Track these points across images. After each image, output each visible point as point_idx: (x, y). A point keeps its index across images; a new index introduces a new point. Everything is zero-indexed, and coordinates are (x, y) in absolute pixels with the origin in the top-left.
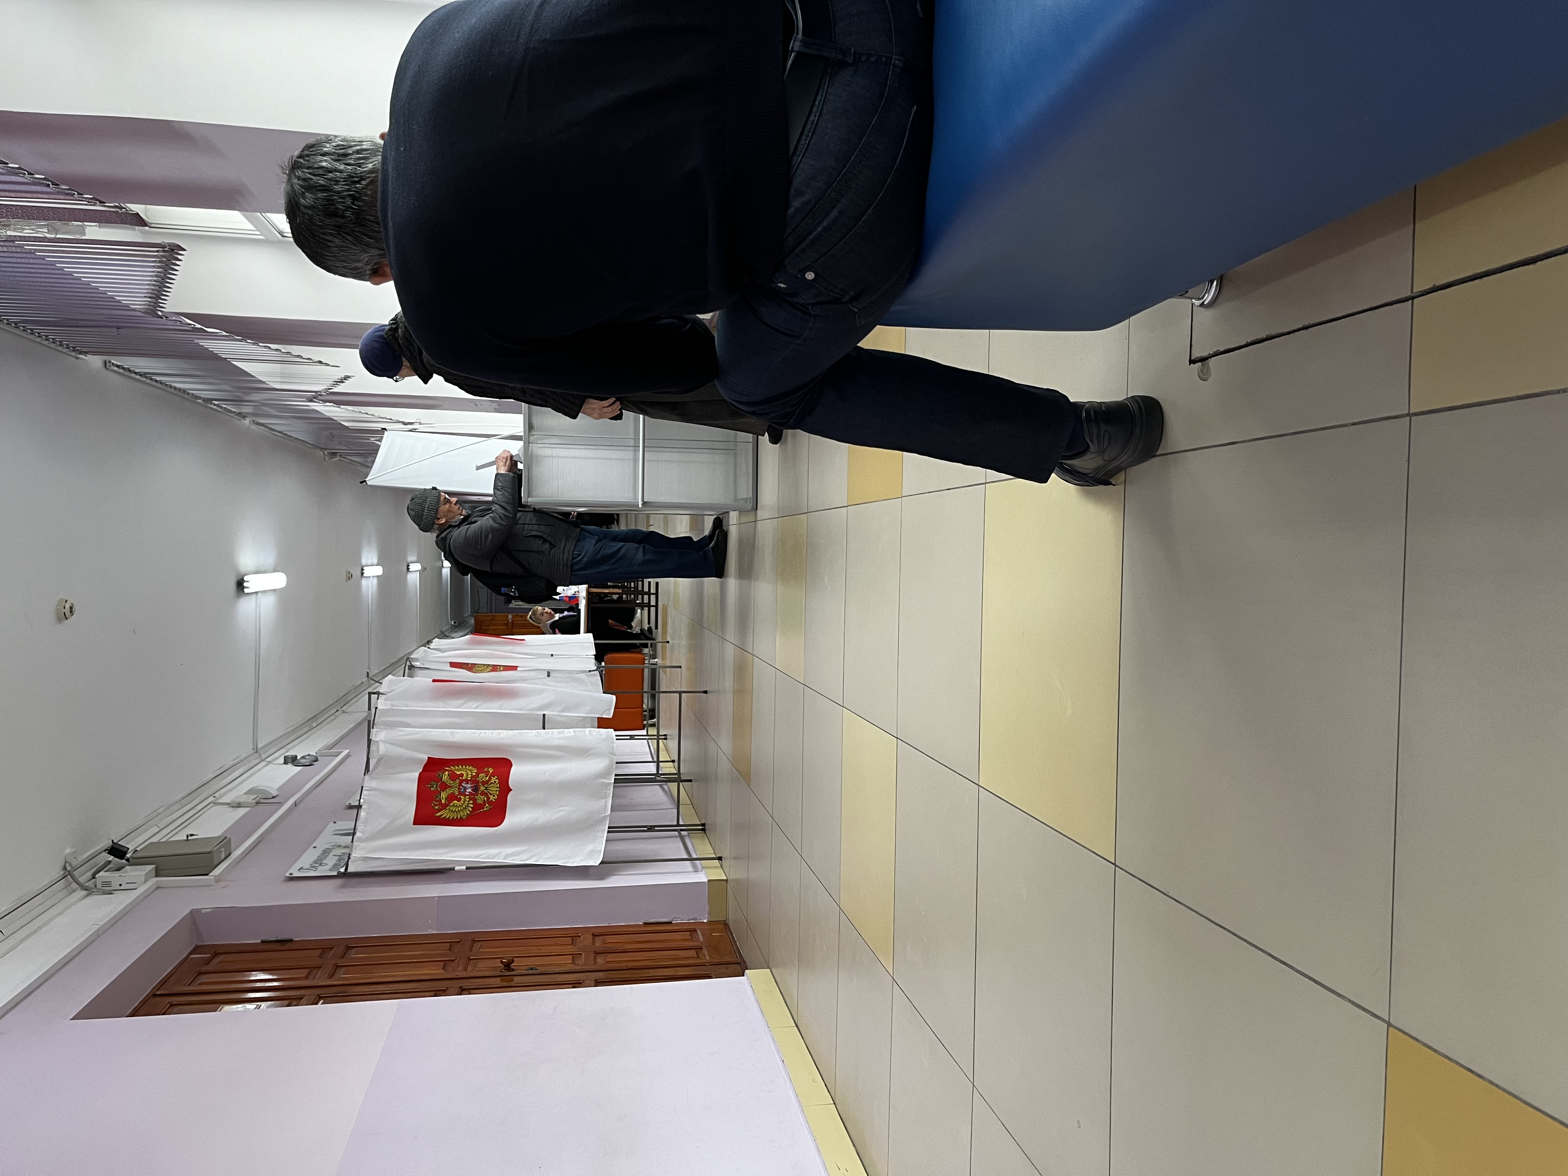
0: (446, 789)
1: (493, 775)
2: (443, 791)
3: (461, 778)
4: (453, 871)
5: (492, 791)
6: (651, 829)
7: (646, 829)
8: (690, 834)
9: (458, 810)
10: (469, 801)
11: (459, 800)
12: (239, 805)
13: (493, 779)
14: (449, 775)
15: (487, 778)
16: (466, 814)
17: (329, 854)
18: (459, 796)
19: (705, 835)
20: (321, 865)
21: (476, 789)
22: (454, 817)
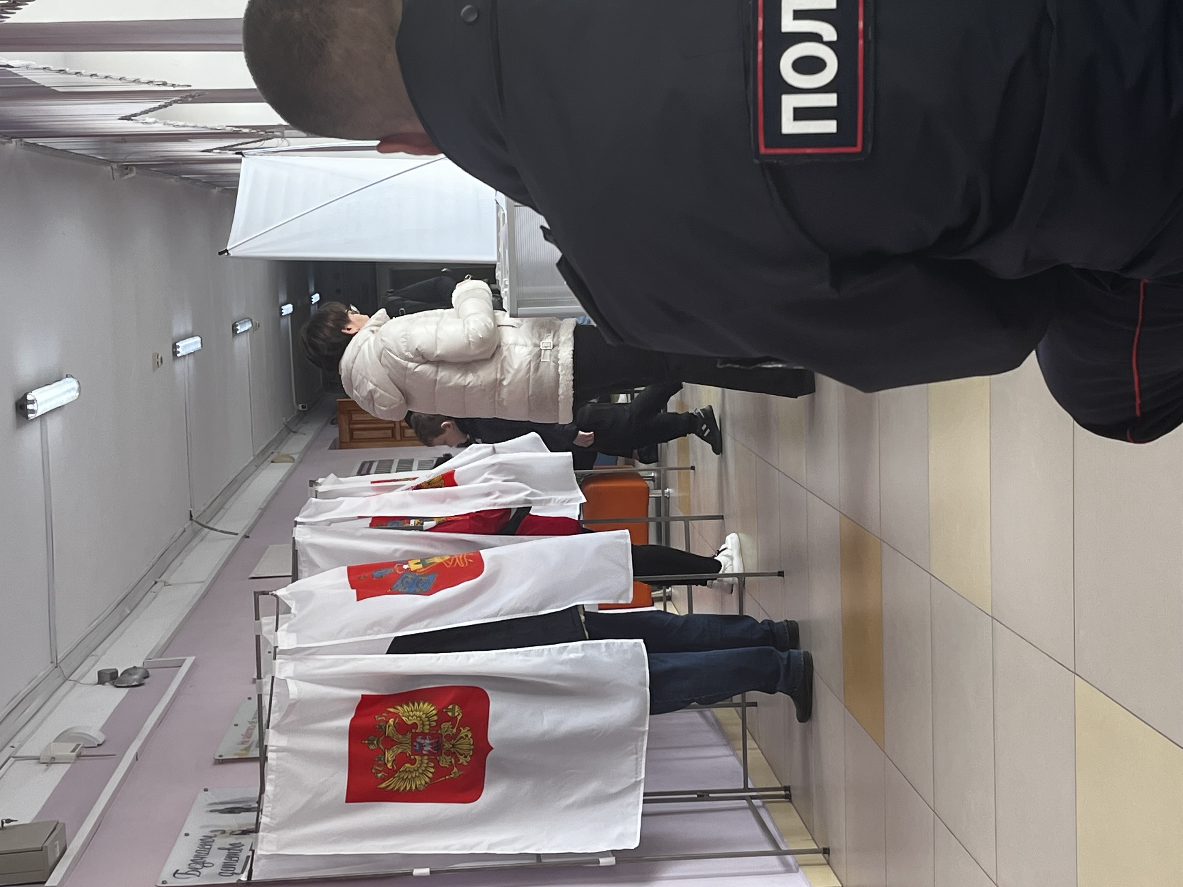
0: (393, 746)
1: (463, 724)
2: (389, 749)
3: (413, 731)
4: (411, 876)
5: (462, 749)
6: (703, 796)
7: (696, 796)
8: (767, 805)
9: (412, 777)
10: (427, 764)
11: (413, 762)
12: (52, 761)
13: (464, 731)
14: (395, 726)
15: (455, 730)
16: (423, 783)
17: (211, 845)
18: (412, 757)
19: (790, 804)
20: (204, 866)
21: (438, 747)
22: (406, 787)
